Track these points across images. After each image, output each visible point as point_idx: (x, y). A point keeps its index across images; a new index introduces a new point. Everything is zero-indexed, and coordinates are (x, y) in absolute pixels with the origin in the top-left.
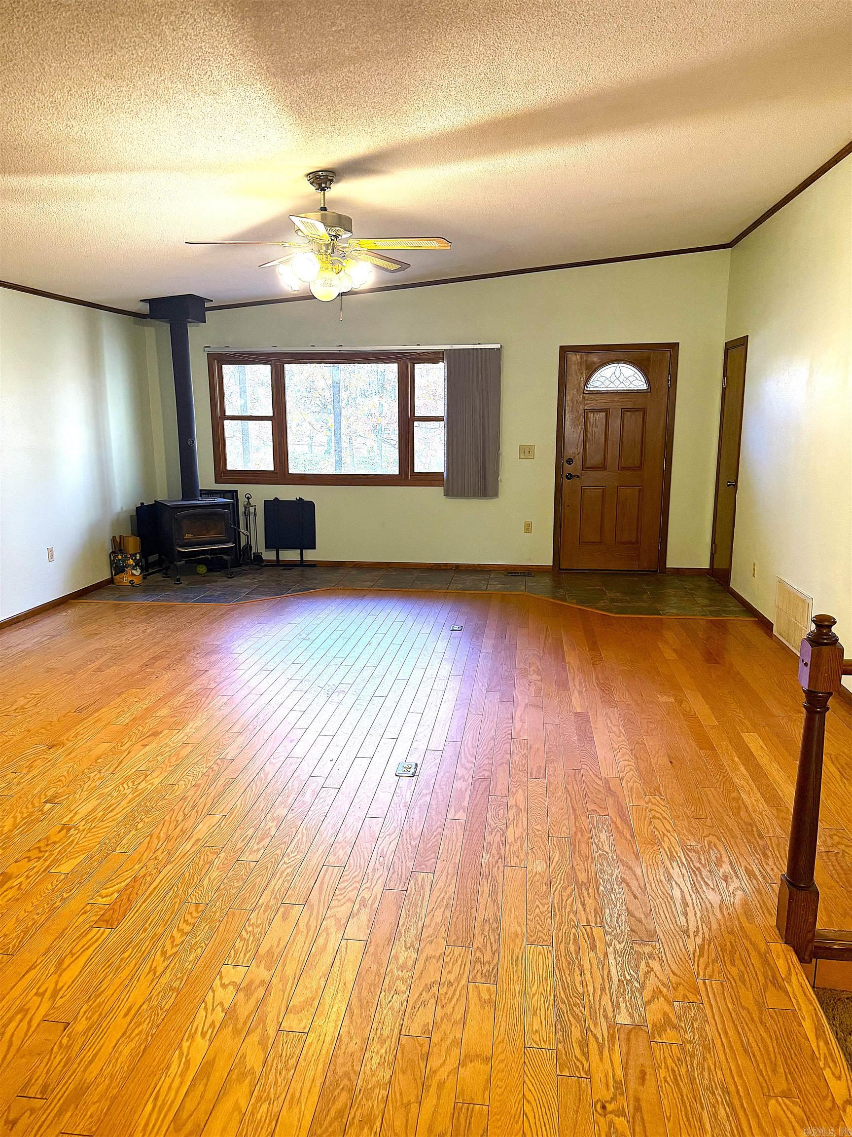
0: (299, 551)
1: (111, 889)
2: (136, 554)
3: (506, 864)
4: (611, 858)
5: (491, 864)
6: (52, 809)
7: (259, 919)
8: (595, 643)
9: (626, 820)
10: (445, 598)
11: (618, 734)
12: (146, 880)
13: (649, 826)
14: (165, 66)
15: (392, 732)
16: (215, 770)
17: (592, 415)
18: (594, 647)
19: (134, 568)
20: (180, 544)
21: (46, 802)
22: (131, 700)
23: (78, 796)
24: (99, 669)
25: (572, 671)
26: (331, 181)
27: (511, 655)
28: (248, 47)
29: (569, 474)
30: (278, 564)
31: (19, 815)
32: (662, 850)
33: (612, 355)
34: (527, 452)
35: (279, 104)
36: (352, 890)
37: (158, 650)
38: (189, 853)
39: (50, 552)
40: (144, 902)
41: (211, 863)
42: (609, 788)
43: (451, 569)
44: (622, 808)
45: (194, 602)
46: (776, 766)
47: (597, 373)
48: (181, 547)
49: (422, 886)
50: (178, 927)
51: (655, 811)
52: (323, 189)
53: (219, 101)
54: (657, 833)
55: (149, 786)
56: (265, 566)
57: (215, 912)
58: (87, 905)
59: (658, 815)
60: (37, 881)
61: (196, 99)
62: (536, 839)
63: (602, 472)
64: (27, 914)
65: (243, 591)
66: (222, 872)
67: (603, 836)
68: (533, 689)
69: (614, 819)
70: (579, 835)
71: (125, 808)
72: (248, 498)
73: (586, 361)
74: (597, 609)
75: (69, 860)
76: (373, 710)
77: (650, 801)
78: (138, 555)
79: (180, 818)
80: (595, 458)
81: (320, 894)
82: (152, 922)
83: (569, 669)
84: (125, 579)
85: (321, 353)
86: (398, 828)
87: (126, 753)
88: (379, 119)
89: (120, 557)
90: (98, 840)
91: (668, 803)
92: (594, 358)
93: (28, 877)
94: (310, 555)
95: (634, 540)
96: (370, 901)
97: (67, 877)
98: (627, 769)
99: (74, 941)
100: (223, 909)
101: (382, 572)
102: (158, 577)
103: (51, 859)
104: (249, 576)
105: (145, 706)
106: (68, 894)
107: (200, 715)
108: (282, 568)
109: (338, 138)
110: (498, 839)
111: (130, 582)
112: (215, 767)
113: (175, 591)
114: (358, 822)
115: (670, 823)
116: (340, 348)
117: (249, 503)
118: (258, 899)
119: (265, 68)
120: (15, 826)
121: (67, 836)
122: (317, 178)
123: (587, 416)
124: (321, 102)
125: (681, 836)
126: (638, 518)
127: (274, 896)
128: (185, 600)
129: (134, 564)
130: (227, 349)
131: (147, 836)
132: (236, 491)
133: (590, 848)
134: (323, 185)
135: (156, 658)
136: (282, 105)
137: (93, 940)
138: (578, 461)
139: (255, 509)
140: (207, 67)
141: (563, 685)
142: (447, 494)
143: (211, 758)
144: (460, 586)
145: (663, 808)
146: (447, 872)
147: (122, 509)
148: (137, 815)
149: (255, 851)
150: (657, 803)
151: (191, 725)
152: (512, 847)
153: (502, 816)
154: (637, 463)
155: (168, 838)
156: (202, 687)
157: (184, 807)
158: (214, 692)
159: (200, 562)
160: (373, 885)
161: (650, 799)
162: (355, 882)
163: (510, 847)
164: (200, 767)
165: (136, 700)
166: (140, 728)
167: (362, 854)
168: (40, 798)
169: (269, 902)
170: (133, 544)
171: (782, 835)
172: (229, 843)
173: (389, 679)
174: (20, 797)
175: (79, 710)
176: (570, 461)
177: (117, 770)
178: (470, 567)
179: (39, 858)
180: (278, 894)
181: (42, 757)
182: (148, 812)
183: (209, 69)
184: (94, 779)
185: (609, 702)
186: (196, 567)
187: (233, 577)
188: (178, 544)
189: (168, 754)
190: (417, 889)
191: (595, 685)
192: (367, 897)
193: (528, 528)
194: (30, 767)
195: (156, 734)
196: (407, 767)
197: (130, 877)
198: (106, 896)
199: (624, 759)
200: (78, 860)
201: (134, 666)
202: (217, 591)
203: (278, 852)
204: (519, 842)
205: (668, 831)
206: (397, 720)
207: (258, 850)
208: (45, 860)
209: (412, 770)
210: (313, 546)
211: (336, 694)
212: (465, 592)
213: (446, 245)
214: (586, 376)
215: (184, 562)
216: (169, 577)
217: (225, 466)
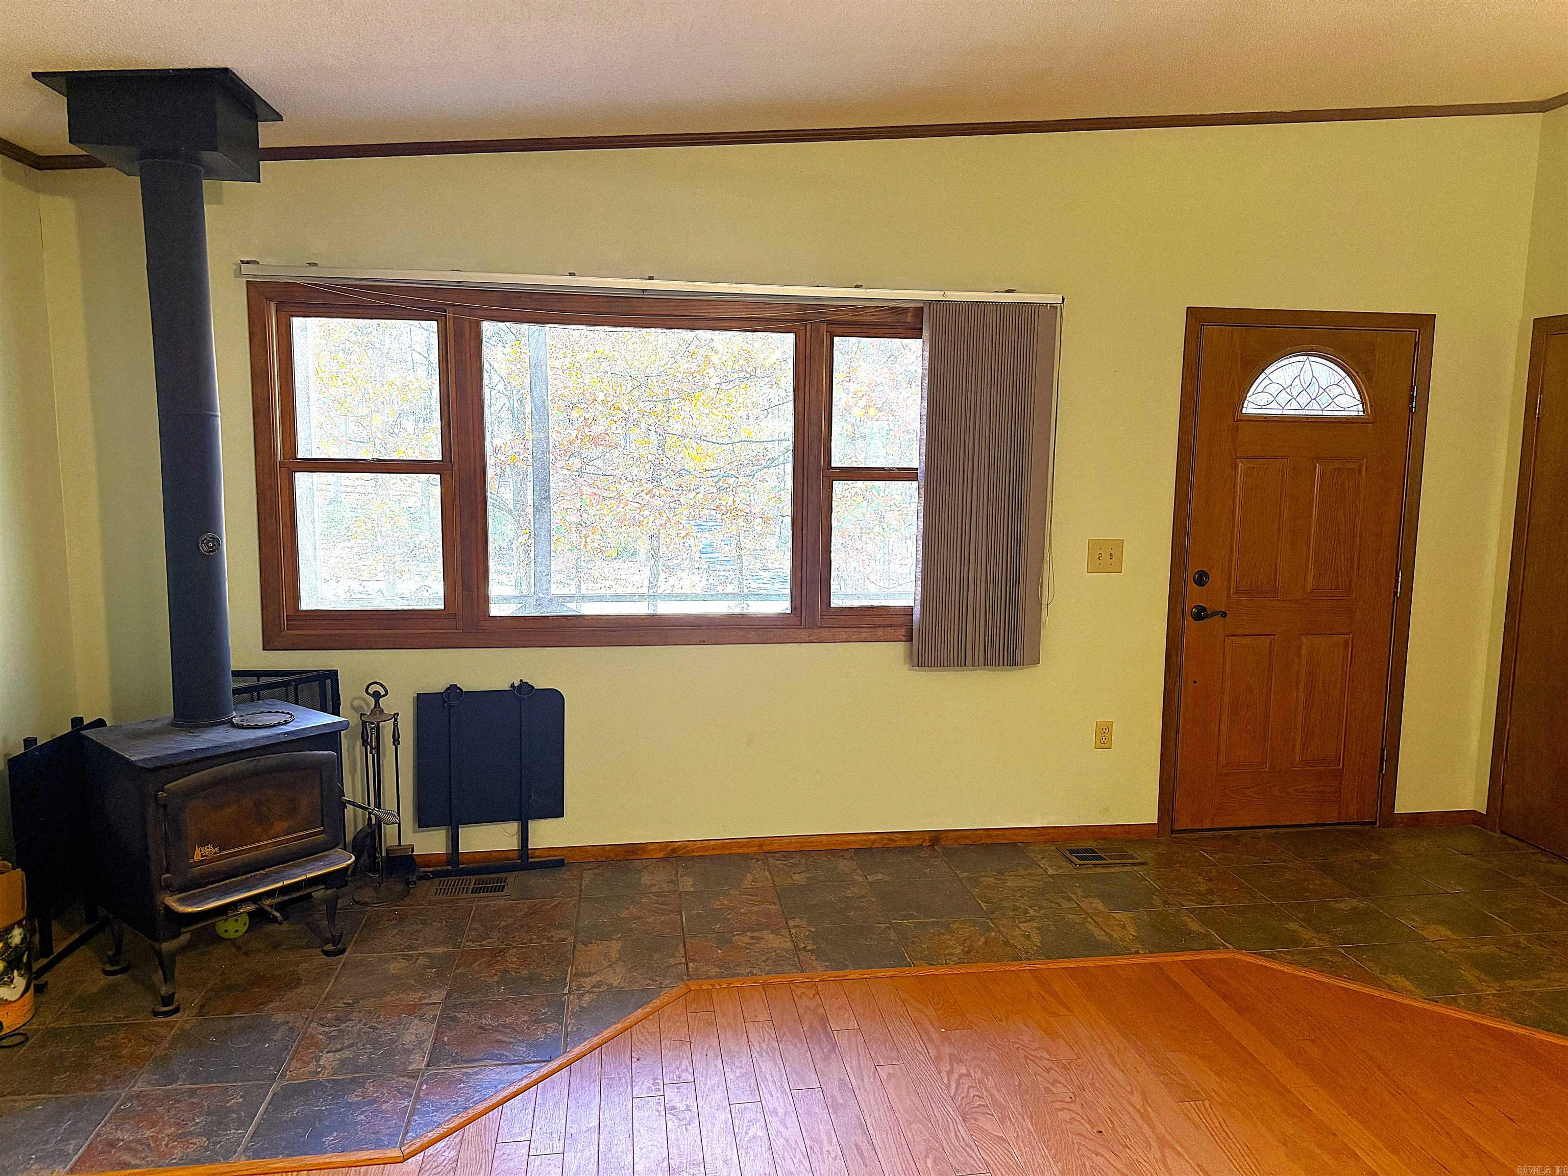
0: (516, 826)
20: (174, 882)
29: (1198, 608)
30: (457, 866)
33: (1297, 336)
34: (1105, 556)
47: (1264, 376)
48: (181, 895)
56: (425, 877)
63: (1268, 603)
72: (377, 696)
73: (1243, 344)
80: (1254, 572)
85: (593, 294)
92: (1260, 341)
94: (548, 835)
108: (470, 877)
117: (377, 709)
130: (313, 272)
132: (333, 675)
138: (1219, 578)
139: (394, 722)
142: (917, 660)
154: (1343, 580)
176: (1200, 578)
178: (967, 838)
193: (1104, 738)
210: (555, 810)
214: (1241, 379)
215: (188, 936)
216: (122, 971)
217: (296, 598)
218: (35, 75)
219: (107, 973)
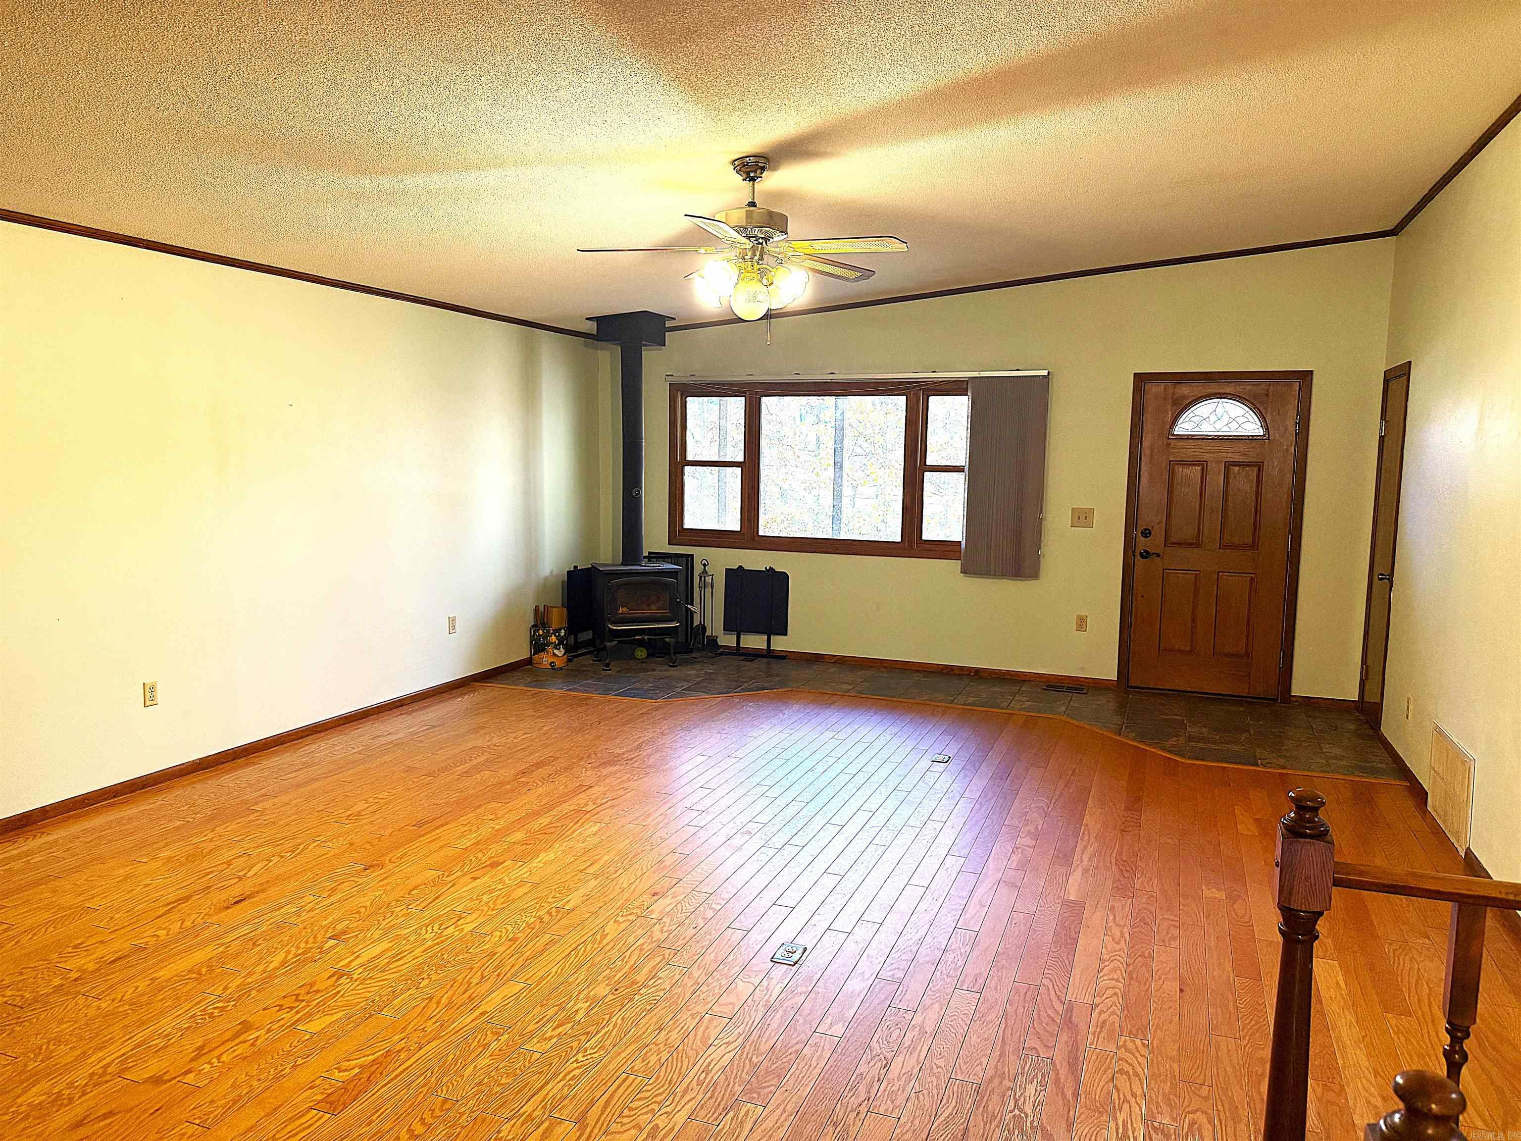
0: (766, 637)
1: (355, 1062)
2: (560, 629)
3: (871, 1110)
4: (1028, 1124)
5: (850, 1105)
6: (333, 947)
7: (511, 1133)
8: (1139, 799)
9: (1077, 1069)
10: (942, 715)
11: (1117, 938)
12: (400, 1056)
13: (1107, 1083)
14: (508, 44)
15: (790, 899)
16: (544, 922)
17: (1181, 469)
18: (1134, 804)
19: (556, 647)
20: (612, 619)
21: (330, 938)
22: (485, 818)
23: (369, 935)
24: (467, 773)
25: (1086, 838)
26: (763, 169)
27: (1004, 805)
28: (597, 15)
29: (1145, 551)
30: (738, 652)
31: (293, 950)
32: (1112, 1124)
33: (1212, 388)
34: (1083, 518)
35: (662, 79)
36: (646, 1113)
37: (547, 753)
38: (466, 1029)
39: (452, 622)
40: (385, 1085)
41: (486, 1046)
42: (1071, 1018)
43: (969, 675)
44: (1077, 1050)
45: (616, 695)
46: (1350, 1017)
47: (1189, 411)
48: (613, 623)
49: (741, 1122)
50: (410, 1125)
51: (1127, 1061)
52: (752, 179)
53: (588, 80)
54: (1115, 1096)
55: (457, 933)
56: (721, 654)
57: (462, 1114)
58: (317, 1078)
59: (1127, 1068)
60: (276, 1037)
61: (559, 79)
62: (929, 1079)
63: (1196, 550)
64: (247, 1077)
65: (681, 685)
66: (493, 1061)
67: (1031, 1089)
68: (1015, 858)
69: (1058, 1066)
70: (996, 1081)
71: (417, 958)
72: (705, 566)
73: (1174, 393)
74: (1163, 749)
75: (325, 1015)
76: (778, 862)
77: (1124, 1046)
78: (563, 631)
79: (475, 981)
80: (1185, 529)
81: (603, 1112)
82: (382, 1113)
83: (1083, 834)
84: (545, 659)
85: (807, 383)
86: (744, 1035)
87: (449, 885)
88: (798, 90)
89: (541, 632)
90: (368, 995)
91: (1152, 1052)
92: (1185, 390)
93: (269, 1031)
94: (779, 643)
95: (1243, 652)
96: (664, 1132)
97: (312, 1037)
98: (1110, 992)
99: (283, 1123)
100: (473, 1112)
101: (869, 673)
102: (588, 660)
103: (305, 1011)
104: (695, 666)
105: (497, 827)
106: (304, 1060)
107: (558, 846)
108: (742, 658)
109: (753, 116)
110: (875, 1071)
111: (550, 664)
112: (546, 918)
113: (599, 680)
114: (694, 1019)
115: (1141, 1083)
116: (831, 377)
117: (705, 572)
118: (522, 1104)
119: (628, 38)
120: (283, 964)
121: (335, 986)
122: (745, 165)
123: (1173, 470)
124: (714, 73)
125: (1151, 1106)
126: (1248, 621)
127: (543, 1104)
128: (606, 692)
129: (557, 642)
130: (694, 379)
131: (427, 999)
132: (692, 556)
133: (1003, 1103)
134: (752, 175)
135: (538, 765)
136: (667, 80)
137: (306, 1125)
138: (1158, 534)
139: (712, 579)
140: (557, 41)
141: (1065, 858)
142: (965, 571)
143: (546, 905)
144: (971, 699)
145: (1140, 1059)
146: (784, 1109)
147: (552, 571)
148: (426, 969)
149: (546, 1039)
150: (1134, 1051)
151: (540, 858)
152: (890, 1085)
153: (895, 1039)
154: (1248, 540)
155: (450, 1005)
156: (576, 807)
157: (486, 965)
158: (588, 816)
159: (641, 643)
160: (677, 1110)
161: (1125, 1041)
162: (655, 1102)
163: (887, 1085)
164: (528, 915)
165: (492, 817)
166: (480, 855)
167: (679, 1065)
168: (326, 932)
169: (534, 1111)
170: (558, 618)
171: (1317, 1128)
172: (519, 1023)
173: (820, 820)
174: (305, 928)
175: (420, 824)
176: (1146, 533)
177: (430, 906)
178: (996, 674)
179: (292, 1008)
180: (550, 1102)
181: (352, 879)
182: (439, 967)
183: (561, 44)
184: (397, 916)
185: (1122, 889)
186: (634, 650)
187: (676, 666)
188: (609, 620)
189: (499, 892)
190: (732, 1127)
191: (1114, 861)
192: (661, 1126)
193: (1082, 624)
194: (333, 890)
195: (494, 865)
196: (791, 950)
197: (383, 1049)
198: (346, 1070)
199: (1111, 977)
200: (335, 1018)
201: (506, 773)
202: (649, 682)
203: (575, 1044)
204: (903, 1079)
205: (1134, 1095)
206: (805, 882)
207: (551, 1038)
208: (297, 1013)
209: (796, 957)
210: (783, 630)
211: (740, 836)
212: (975, 708)
213: (900, 246)
214: (1172, 415)
215: (616, 642)
216: (598, 661)
217: (682, 523)
218: (587, 319)
219: (594, 660)
